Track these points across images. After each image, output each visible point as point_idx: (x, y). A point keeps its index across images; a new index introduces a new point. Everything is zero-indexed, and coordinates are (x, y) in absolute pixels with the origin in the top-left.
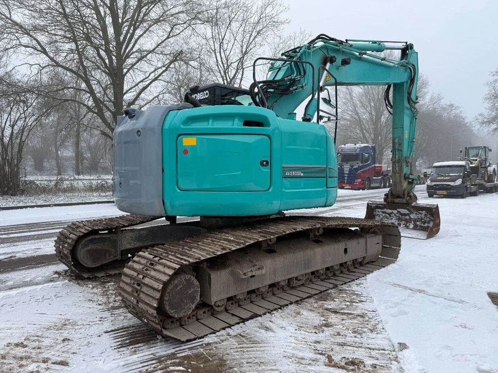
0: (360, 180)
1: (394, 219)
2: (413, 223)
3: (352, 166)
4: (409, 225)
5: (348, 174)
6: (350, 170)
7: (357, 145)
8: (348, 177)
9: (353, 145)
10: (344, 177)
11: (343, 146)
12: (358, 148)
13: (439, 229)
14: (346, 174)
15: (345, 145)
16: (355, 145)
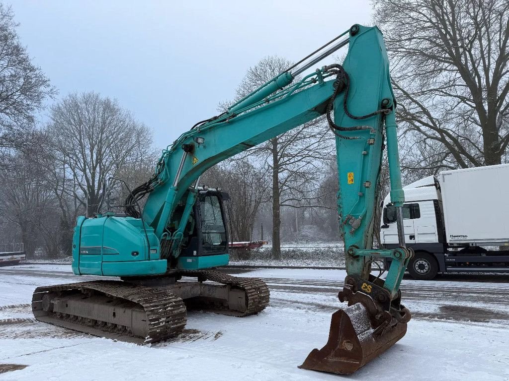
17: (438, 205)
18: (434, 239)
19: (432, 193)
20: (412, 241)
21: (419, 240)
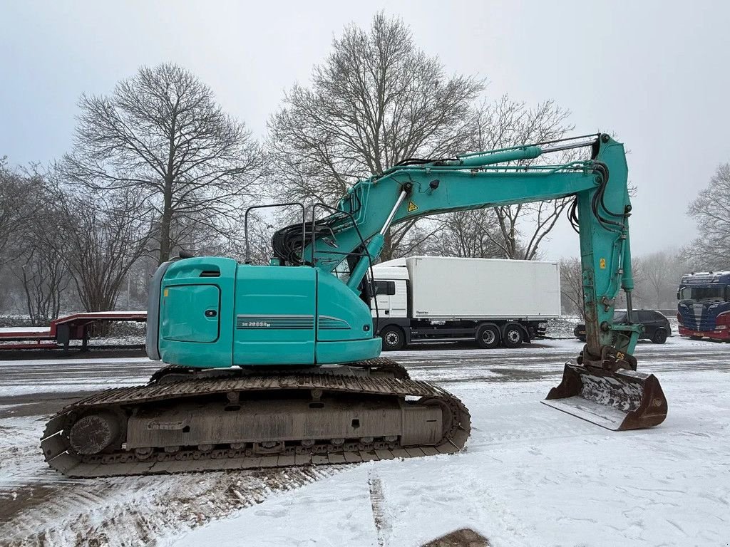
0: (724, 327)
1: (605, 391)
2: (629, 401)
3: (708, 306)
4: (625, 404)
5: (702, 317)
6: (704, 311)
7: (715, 274)
8: (701, 322)
9: (708, 273)
10: (695, 321)
11: (690, 275)
12: (716, 277)
13: (665, 417)
14: (698, 317)
15: (693, 274)
16: (711, 273)
17: (409, 284)
18: (404, 314)
19: (404, 274)
20: (387, 316)
21: (392, 315)
